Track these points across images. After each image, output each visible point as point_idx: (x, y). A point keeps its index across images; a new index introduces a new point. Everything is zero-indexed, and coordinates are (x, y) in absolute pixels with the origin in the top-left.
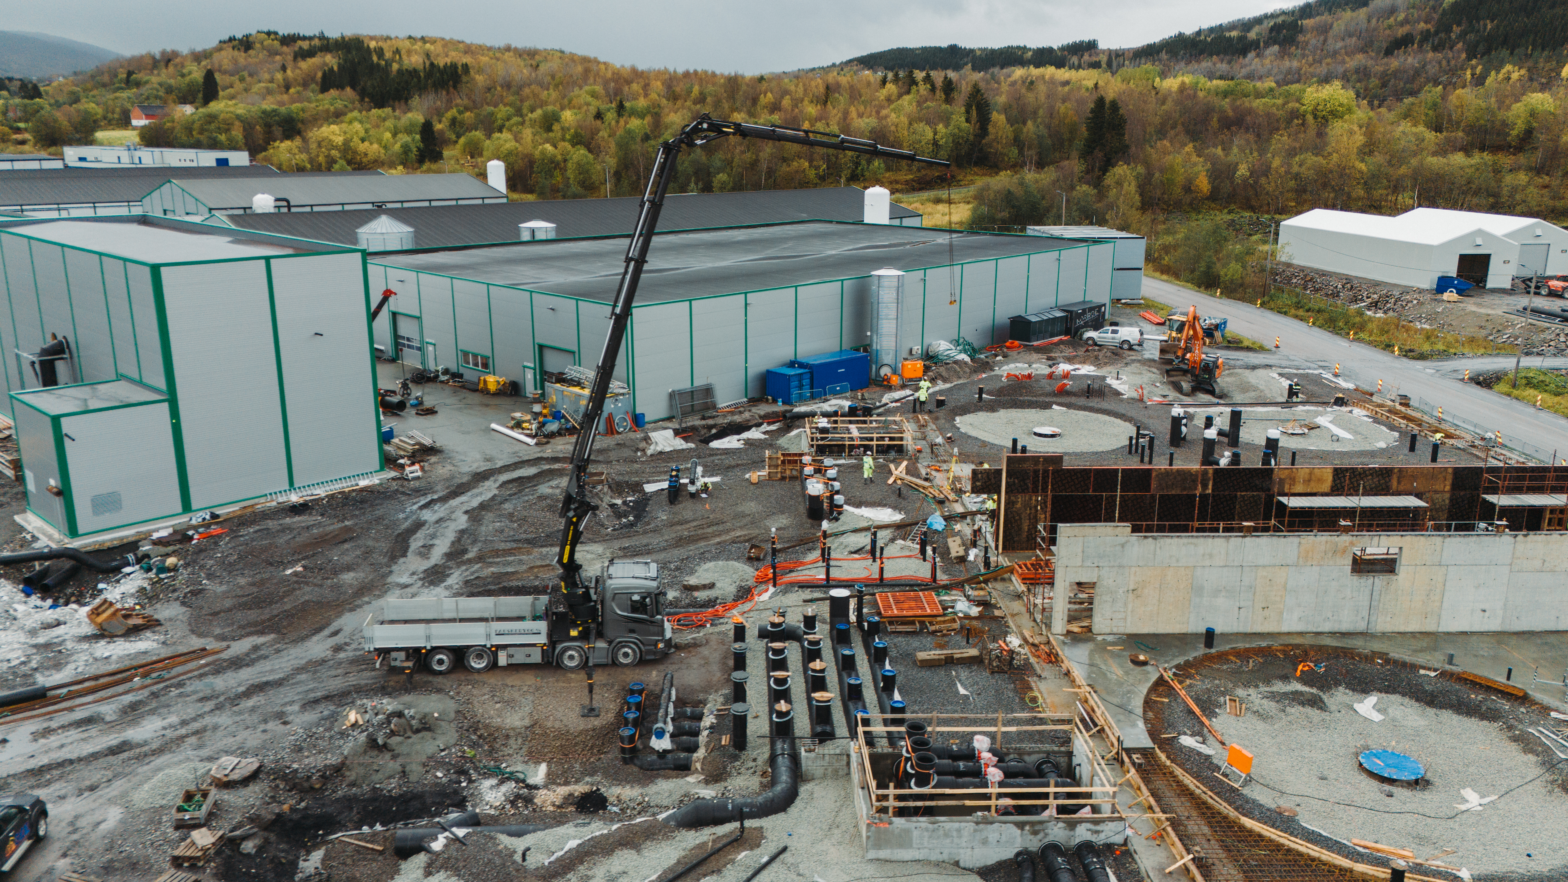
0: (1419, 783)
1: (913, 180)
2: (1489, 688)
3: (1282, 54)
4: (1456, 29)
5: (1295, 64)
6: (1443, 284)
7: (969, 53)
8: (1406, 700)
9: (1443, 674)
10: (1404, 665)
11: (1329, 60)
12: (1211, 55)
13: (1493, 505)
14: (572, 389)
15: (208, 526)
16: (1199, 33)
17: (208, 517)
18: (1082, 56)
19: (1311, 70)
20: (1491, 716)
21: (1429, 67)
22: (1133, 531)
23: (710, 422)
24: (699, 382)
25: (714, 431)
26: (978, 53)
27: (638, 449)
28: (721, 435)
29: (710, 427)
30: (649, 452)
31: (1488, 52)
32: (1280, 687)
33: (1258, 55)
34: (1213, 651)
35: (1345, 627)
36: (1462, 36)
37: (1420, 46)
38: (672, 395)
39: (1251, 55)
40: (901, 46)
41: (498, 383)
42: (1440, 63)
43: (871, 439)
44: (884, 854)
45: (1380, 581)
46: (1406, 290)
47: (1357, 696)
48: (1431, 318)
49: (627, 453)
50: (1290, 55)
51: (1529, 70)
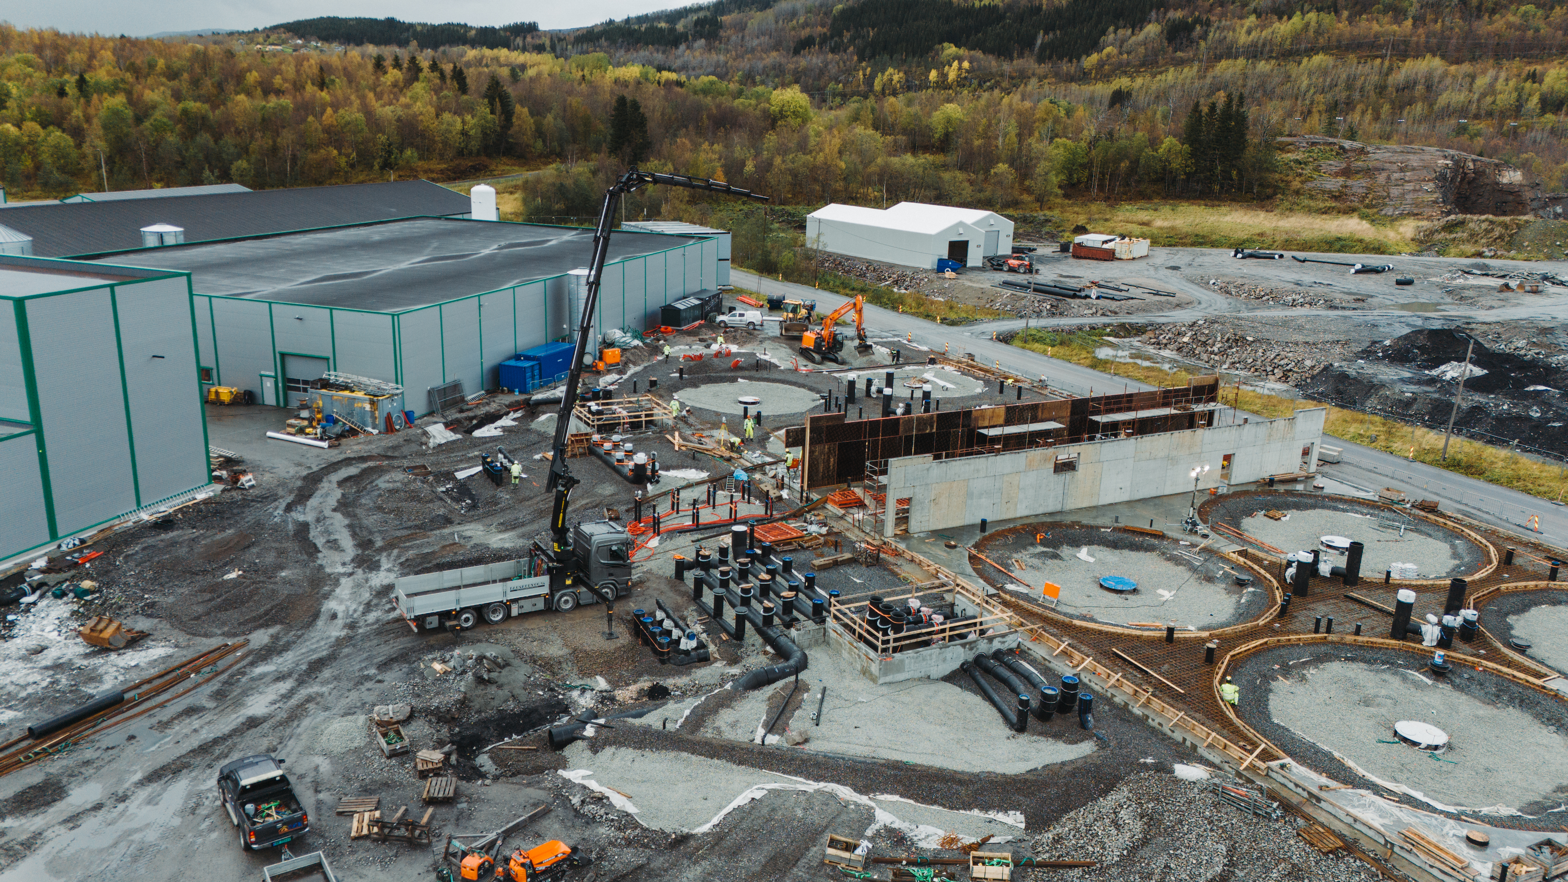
0: (1135, 591)
1: (447, 169)
2: (1143, 533)
3: (709, 48)
4: (847, 36)
5: (722, 58)
6: (942, 265)
7: (409, 27)
8: (1101, 548)
9: (1115, 529)
10: (1092, 527)
11: (750, 56)
12: (647, 44)
13: (1098, 423)
14: (341, 393)
15: (80, 551)
16: (628, 21)
17: (77, 542)
18: (525, 38)
19: (736, 64)
20: (1150, 549)
21: (830, 66)
22: (935, 459)
23: (471, 414)
24: (449, 379)
25: (475, 422)
26: (419, 28)
27: (422, 444)
28: (480, 425)
29: (471, 419)
30: (431, 445)
31: (873, 56)
32: (1032, 550)
33: (688, 48)
34: (987, 534)
35: (1051, 509)
36: (852, 41)
37: (821, 48)
38: (430, 392)
39: (683, 47)
40: (332, 15)
41: (231, 392)
42: (838, 63)
43: (639, 416)
44: (889, 679)
45: (1068, 475)
46: (916, 271)
47: (1076, 549)
48: (942, 292)
49: (414, 447)
50: (715, 49)
51: (905, 73)
